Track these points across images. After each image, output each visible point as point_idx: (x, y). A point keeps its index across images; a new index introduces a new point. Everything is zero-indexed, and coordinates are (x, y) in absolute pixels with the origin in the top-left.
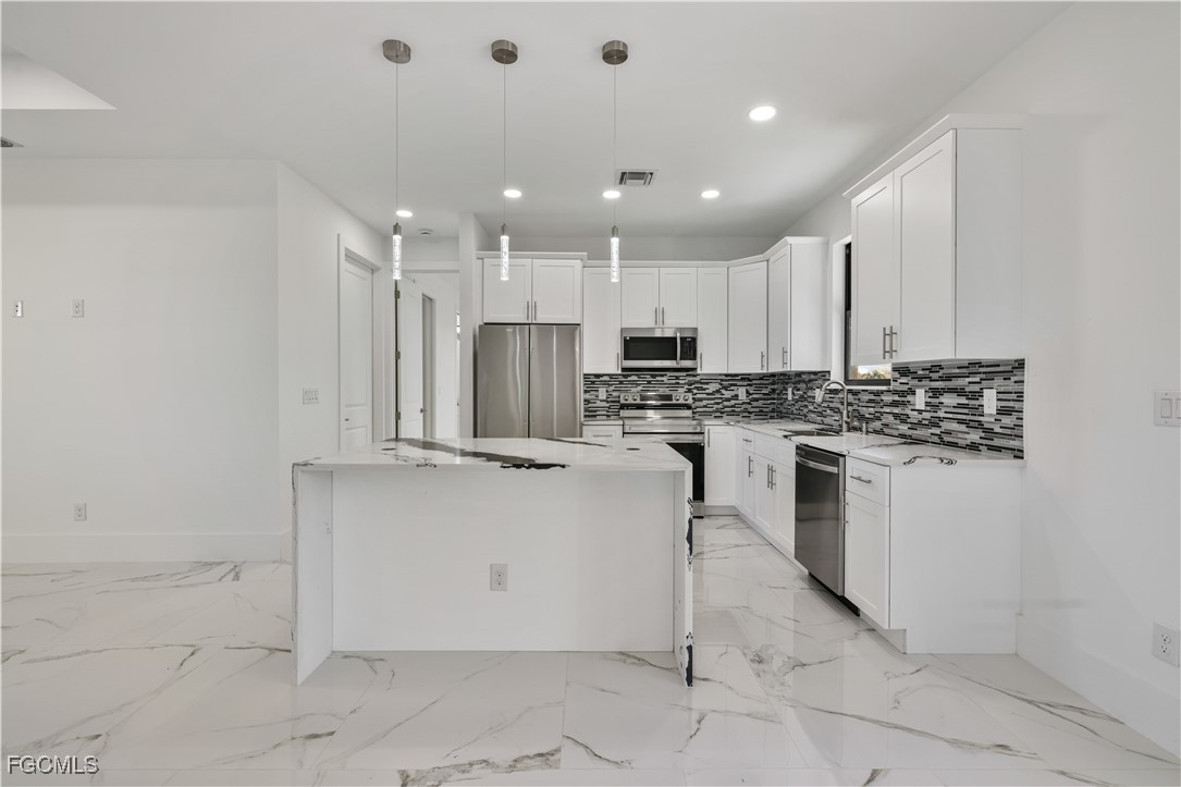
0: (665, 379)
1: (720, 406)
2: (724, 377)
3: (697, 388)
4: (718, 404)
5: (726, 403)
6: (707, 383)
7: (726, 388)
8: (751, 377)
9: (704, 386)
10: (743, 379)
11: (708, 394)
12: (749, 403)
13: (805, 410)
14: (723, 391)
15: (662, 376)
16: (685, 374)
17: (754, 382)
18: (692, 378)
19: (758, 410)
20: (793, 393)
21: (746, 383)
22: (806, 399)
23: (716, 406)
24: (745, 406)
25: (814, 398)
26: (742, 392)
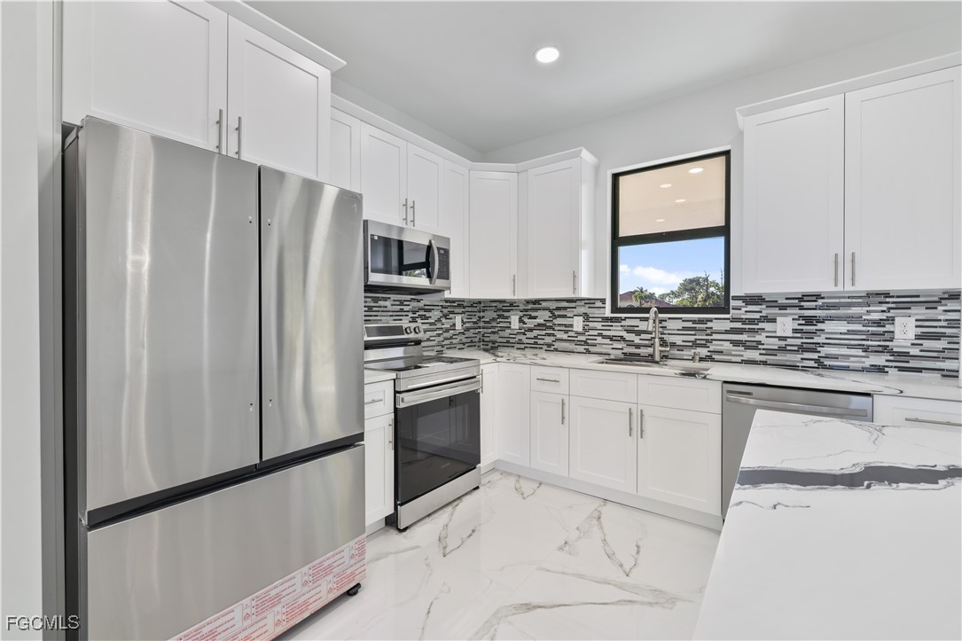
0: (387, 303)
1: (441, 338)
2: (444, 304)
3: (420, 316)
4: (439, 335)
5: (446, 335)
6: (429, 311)
7: (445, 316)
8: (465, 304)
9: (428, 314)
10: (459, 306)
11: (431, 324)
12: (463, 333)
13: (549, 340)
14: (444, 320)
15: (385, 299)
16: (409, 297)
17: (467, 309)
18: (415, 304)
19: (469, 340)
20: (521, 321)
21: (460, 310)
22: (551, 328)
23: (438, 339)
24: (459, 338)
25: (571, 326)
26: (458, 320)
